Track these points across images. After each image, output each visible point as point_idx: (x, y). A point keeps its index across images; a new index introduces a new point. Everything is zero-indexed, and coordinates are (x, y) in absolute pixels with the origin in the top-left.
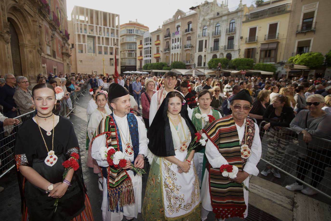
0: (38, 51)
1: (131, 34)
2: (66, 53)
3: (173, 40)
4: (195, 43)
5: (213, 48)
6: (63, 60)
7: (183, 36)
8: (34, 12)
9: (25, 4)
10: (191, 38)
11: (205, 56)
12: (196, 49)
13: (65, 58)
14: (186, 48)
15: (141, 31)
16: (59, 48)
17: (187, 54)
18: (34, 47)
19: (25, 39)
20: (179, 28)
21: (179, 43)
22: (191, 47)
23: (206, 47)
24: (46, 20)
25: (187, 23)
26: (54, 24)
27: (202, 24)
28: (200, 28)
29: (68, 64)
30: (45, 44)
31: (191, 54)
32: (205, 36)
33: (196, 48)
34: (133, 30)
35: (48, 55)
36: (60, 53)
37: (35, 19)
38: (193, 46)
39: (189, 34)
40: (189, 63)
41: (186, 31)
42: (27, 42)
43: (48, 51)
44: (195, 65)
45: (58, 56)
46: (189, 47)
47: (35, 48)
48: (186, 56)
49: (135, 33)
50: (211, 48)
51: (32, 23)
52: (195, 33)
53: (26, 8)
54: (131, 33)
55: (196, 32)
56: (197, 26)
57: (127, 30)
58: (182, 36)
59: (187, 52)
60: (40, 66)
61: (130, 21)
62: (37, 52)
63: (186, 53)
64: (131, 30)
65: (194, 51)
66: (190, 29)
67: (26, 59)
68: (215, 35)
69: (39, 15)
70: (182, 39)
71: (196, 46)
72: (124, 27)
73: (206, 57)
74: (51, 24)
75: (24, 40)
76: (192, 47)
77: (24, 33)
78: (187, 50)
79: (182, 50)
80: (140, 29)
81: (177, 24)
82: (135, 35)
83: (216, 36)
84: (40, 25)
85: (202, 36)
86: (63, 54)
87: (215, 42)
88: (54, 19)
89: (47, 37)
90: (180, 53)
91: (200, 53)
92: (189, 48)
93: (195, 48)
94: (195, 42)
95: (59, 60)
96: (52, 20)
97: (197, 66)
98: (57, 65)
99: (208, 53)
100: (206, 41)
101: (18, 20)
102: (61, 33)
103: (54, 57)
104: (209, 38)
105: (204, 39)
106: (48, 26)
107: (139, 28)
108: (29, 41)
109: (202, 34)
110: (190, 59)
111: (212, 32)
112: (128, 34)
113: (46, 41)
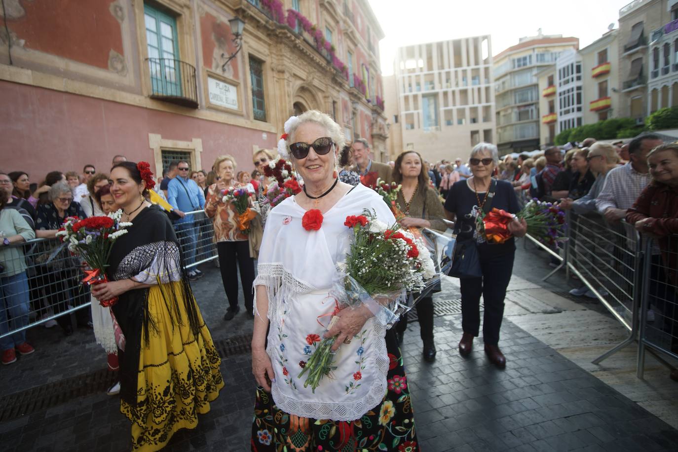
1: (525, 67)
8: (326, 85)
9: (313, 78)
13: (376, 144)
15: (552, 54)
16: (366, 128)
24: (345, 90)
26: (355, 92)
29: (382, 153)
34: (530, 56)
37: (327, 95)
49: (534, 62)
51: (322, 101)
53: (316, 83)
54: (525, 64)
57: (514, 60)
61: (520, 39)
64: (525, 59)
69: (333, 85)
72: (506, 57)
74: (351, 94)
80: (548, 49)
81: (672, 2)
82: (533, 67)
84: (335, 100)
86: (372, 136)
88: (355, 85)
89: (345, 115)
96: (352, 88)
102: (369, 103)
106: (347, 98)
107: (546, 47)
112: (517, 69)
113: (344, 122)
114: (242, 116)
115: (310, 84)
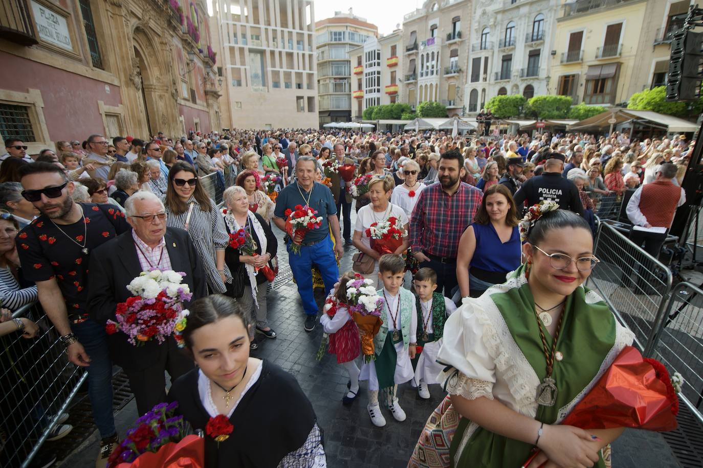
0: (173, 95)
1: (340, 42)
2: (212, 92)
3: (422, 55)
4: (466, 64)
5: (500, 74)
6: (208, 105)
7: (443, 47)
8: (162, 28)
9: (150, 18)
10: (459, 54)
11: (484, 90)
12: (467, 76)
13: (210, 101)
14: (447, 73)
15: (359, 35)
16: (200, 82)
17: (449, 85)
18: (166, 88)
19: (152, 76)
20: (436, 31)
21: (434, 63)
22: (458, 73)
23: (485, 72)
24: (178, 35)
25: (451, 20)
26: (189, 39)
27: (479, 23)
28: (477, 31)
29: (216, 112)
30: (180, 81)
31: (458, 87)
32: (485, 49)
33: (467, 73)
34: (344, 33)
35: (185, 99)
36: (202, 92)
37: (164, 40)
38: (462, 69)
39: (455, 43)
40: (454, 105)
41: (449, 37)
42: (154, 81)
43: (184, 92)
44: (464, 108)
45: (199, 99)
46: (455, 72)
47: (167, 90)
48: (449, 90)
49: (347, 40)
50: (497, 74)
52: (466, 41)
53: (152, 24)
54: (340, 39)
55: (469, 39)
56: (470, 27)
57: (331, 33)
58: (440, 48)
59: (449, 82)
60: (176, 121)
61: (336, 13)
62: (171, 98)
63: (447, 85)
64: (340, 34)
65: (464, 81)
66: (456, 33)
67: (155, 109)
68: (505, 46)
69: (169, 29)
70: (440, 54)
71: (467, 69)
72: (325, 27)
73: (486, 93)
74: (184, 41)
75: (150, 77)
76: (460, 71)
77: (149, 66)
78: (449, 78)
79: (441, 78)
80: (357, 30)
81: (431, 23)
82: (347, 44)
83: (506, 48)
85: (480, 48)
86: (206, 93)
87: (503, 61)
88: (189, 31)
89: (181, 67)
90: (437, 85)
91: (476, 85)
92: (453, 74)
93: (465, 74)
94: (466, 61)
95: (201, 105)
96: (186, 33)
97: (467, 111)
98: (199, 116)
99: (489, 84)
100: (486, 59)
101: (140, 46)
102: (201, 54)
103: (194, 101)
104: (493, 53)
105: (483, 55)
106: (180, 46)
107: (356, 28)
108: (158, 79)
109: (480, 45)
110: (456, 97)
111: (498, 40)
112: (333, 42)
113: (180, 75)
114: (80, 61)
115: (146, 24)
